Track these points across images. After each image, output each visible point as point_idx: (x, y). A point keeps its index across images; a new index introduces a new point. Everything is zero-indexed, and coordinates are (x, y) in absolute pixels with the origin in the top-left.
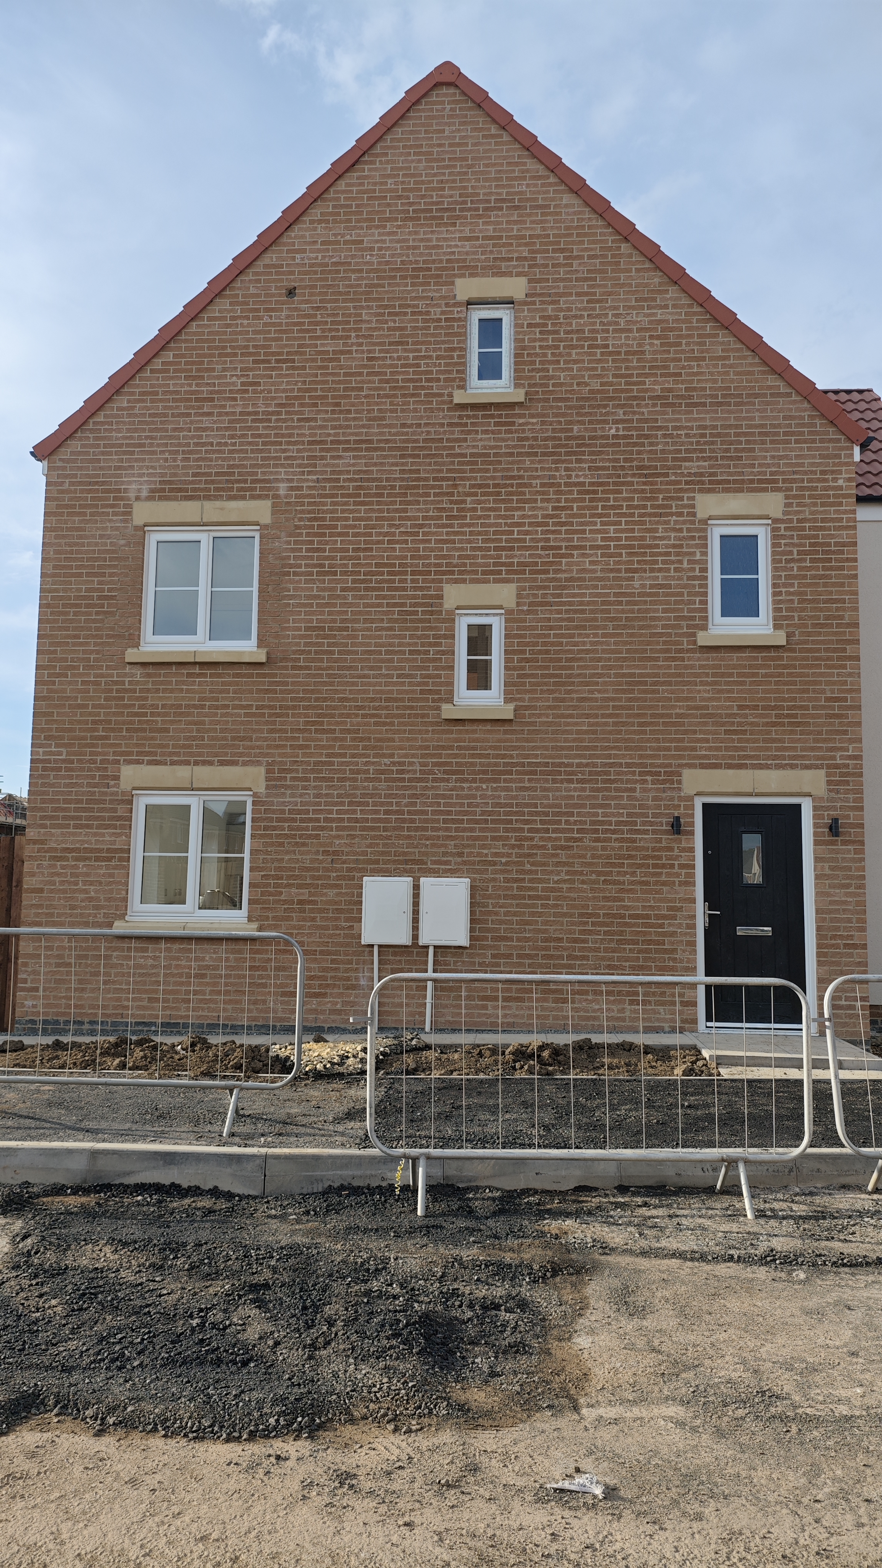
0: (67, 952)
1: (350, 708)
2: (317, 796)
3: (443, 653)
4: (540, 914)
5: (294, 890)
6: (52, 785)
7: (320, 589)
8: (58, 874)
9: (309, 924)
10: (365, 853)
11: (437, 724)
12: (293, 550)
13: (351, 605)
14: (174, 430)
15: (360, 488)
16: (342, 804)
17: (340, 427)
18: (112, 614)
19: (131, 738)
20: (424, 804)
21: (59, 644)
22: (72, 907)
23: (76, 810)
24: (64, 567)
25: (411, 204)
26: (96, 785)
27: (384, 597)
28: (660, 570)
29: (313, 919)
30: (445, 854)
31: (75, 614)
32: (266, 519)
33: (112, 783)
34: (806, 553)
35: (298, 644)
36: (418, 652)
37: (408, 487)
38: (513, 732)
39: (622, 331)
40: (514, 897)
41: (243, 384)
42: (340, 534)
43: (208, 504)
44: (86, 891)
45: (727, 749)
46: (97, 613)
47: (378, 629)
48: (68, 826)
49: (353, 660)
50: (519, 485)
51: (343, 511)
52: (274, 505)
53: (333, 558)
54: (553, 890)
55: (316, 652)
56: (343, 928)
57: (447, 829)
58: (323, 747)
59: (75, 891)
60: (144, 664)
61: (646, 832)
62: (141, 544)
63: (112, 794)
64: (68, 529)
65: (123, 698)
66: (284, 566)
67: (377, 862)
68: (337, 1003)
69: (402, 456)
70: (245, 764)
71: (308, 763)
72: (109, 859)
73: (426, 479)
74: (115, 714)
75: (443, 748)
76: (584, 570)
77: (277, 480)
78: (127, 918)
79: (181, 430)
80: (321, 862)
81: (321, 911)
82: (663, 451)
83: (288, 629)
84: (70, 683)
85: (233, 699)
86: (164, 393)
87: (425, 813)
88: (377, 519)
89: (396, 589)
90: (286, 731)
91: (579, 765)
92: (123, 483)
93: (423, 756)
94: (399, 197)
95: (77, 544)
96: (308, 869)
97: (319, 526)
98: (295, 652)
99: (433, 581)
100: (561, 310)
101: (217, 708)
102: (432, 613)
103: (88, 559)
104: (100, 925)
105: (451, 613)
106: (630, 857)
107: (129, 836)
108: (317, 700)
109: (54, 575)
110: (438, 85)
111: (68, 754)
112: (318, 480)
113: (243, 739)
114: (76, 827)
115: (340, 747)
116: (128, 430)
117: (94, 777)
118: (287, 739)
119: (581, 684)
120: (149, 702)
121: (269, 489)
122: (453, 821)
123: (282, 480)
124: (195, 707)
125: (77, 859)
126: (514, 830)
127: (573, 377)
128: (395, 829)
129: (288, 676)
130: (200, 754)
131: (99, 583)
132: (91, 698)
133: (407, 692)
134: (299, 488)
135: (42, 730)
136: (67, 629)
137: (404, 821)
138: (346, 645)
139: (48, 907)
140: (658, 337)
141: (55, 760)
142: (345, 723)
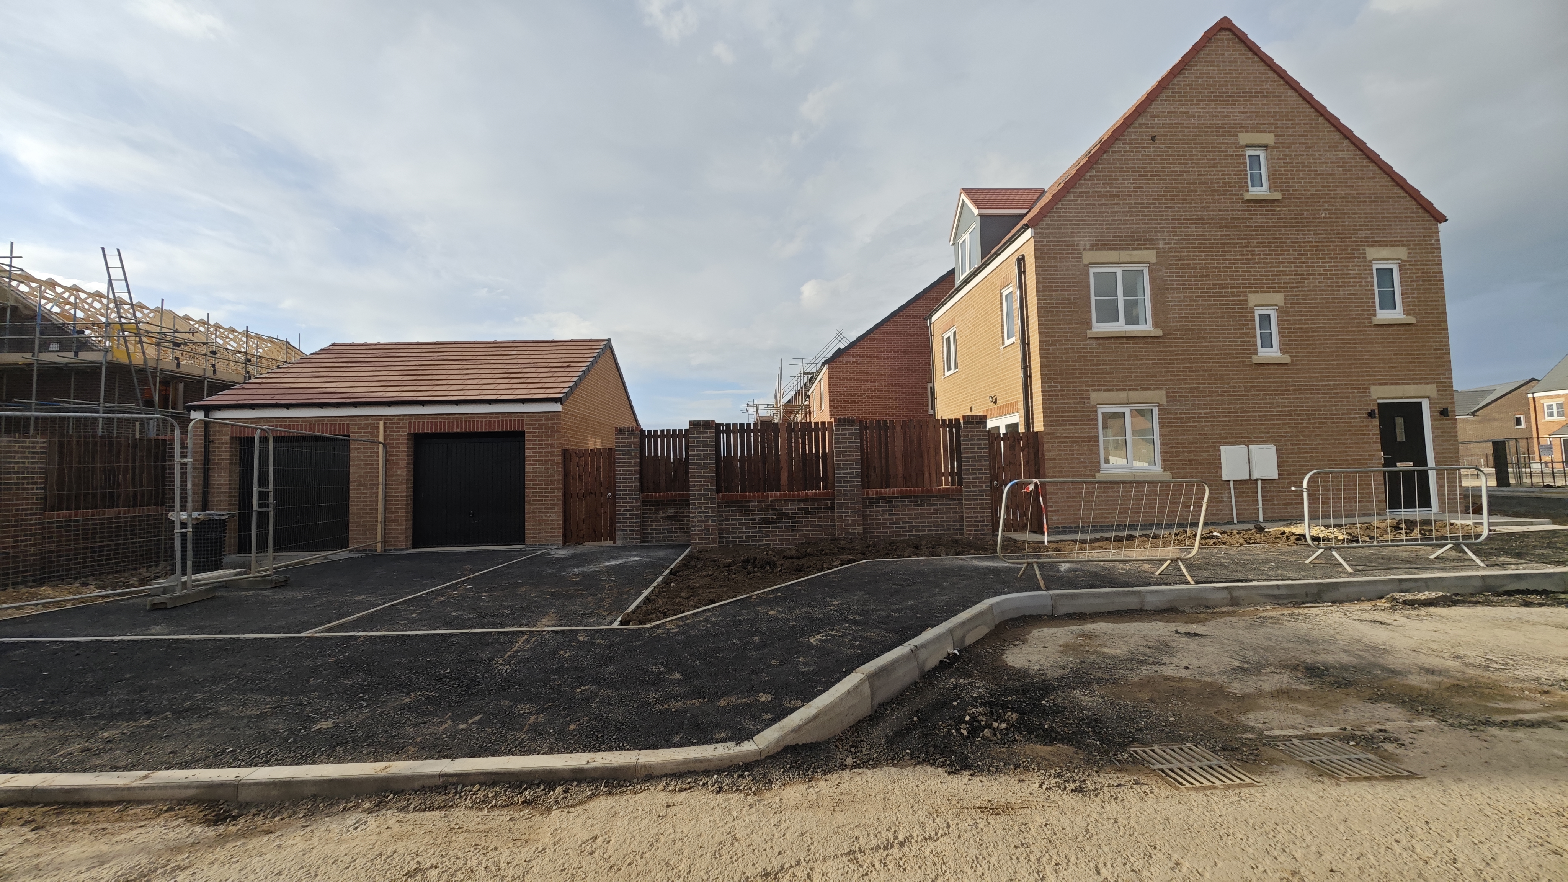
0: (1072, 491)
1: (1206, 359)
2: (1193, 405)
3: (1251, 329)
4: (1309, 461)
5: (1186, 454)
6: (1055, 404)
7: (1185, 297)
8: (1063, 451)
10: (1220, 434)
11: (1250, 366)
12: (1169, 277)
13: (1200, 305)
14: (1100, 212)
15: (1201, 244)
16: (1206, 409)
17: (1187, 211)
18: (1077, 312)
19: (1094, 378)
20: (1248, 408)
21: (1050, 328)
22: (1072, 467)
23: (1069, 416)
24: (1049, 287)
25: (1212, 93)
26: (1078, 403)
27: (1218, 301)
28: (1352, 286)
30: (1261, 433)
31: (1057, 312)
32: (1154, 260)
33: (1084, 401)
34: (1420, 277)
35: (1176, 326)
36: (1238, 329)
37: (1224, 243)
38: (1289, 369)
39: (1323, 163)
40: (1296, 453)
41: (1134, 188)
42: (1192, 268)
43: (1121, 252)
44: (1079, 459)
45: (1390, 375)
46: (1069, 311)
47: (1216, 317)
48: (1065, 425)
49: (1205, 334)
50: (1281, 243)
51: (1193, 256)
52: (1157, 253)
53: (1190, 280)
54: (1314, 449)
55: (1186, 330)
56: (1213, 472)
57: (1261, 420)
58: (1193, 379)
59: (1072, 459)
60: (1096, 339)
61: (1356, 418)
62: (1088, 274)
63: (1086, 407)
64: (1049, 266)
65: (1087, 357)
66: (1165, 285)
67: (1226, 438)
68: (1213, 510)
69: (1220, 227)
70: (1154, 389)
71: (1187, 388)
72: (1089, 441)
73: (1234, 239)
74: (1084, 365)
75: (1255, 378)
76: (1317, 286)
77: (1157, 240)
78: (1100, 472)
79: (1104, 212)
80: (1198, 439)
81: (1201, 464)
82: (1348, 226)
83: (1170, 318)
84: (1058, 349)
85: (1145, 356)
86: (1093, 192)
87: (1249, 412)
88: (1211, 260)
89: (1224, 296)
90: (1174, 372)
91: (1322, 385)
92: (1075, 241)
93: (1245, 383)
94: (1206, 89)
95: (1053, 274)
96: (1192, 443)
97: (1182, 264)
98: (1175, 330)
99: (1242, 292)
100: (1293, 151)
101: (1137, 360)
102: (1243, 308)
103: (1061, 282)
104: (1088, 476)
105: (1252, 308)
106: (1350, 431)
107: (1096, 429)
108: (1188, 355)
109: (1043, 291)
110: (1222, 29)
112: (1179, 240)
113: (1152, 377)
114: (1069, 425)
115: (1202, 379)
116: (1075, 212)
117: (1076, 399)
118: (1175, 376)
119: (1320, 344)
120: (1101, 358)
121: (1154, 244)
122: (1263, 416)
123: (1160, 240)
124: (1126, 360)
125: (1072, 442)
126: (1294, 419)
127: (1302, 186)
128: (1234, 421)
129: (1172, 343)
130: (1131, 385)
131: (1068, 295)
132: (1070, 357)
133: (1234, 350)
134: (1168, 244)
135: (1046, 375)
136: (1053, 320)
137: (1238, 416)
138: (1201, 326)
139: (1059, 468)
140: (1341, 167)
142: (1204, 367)
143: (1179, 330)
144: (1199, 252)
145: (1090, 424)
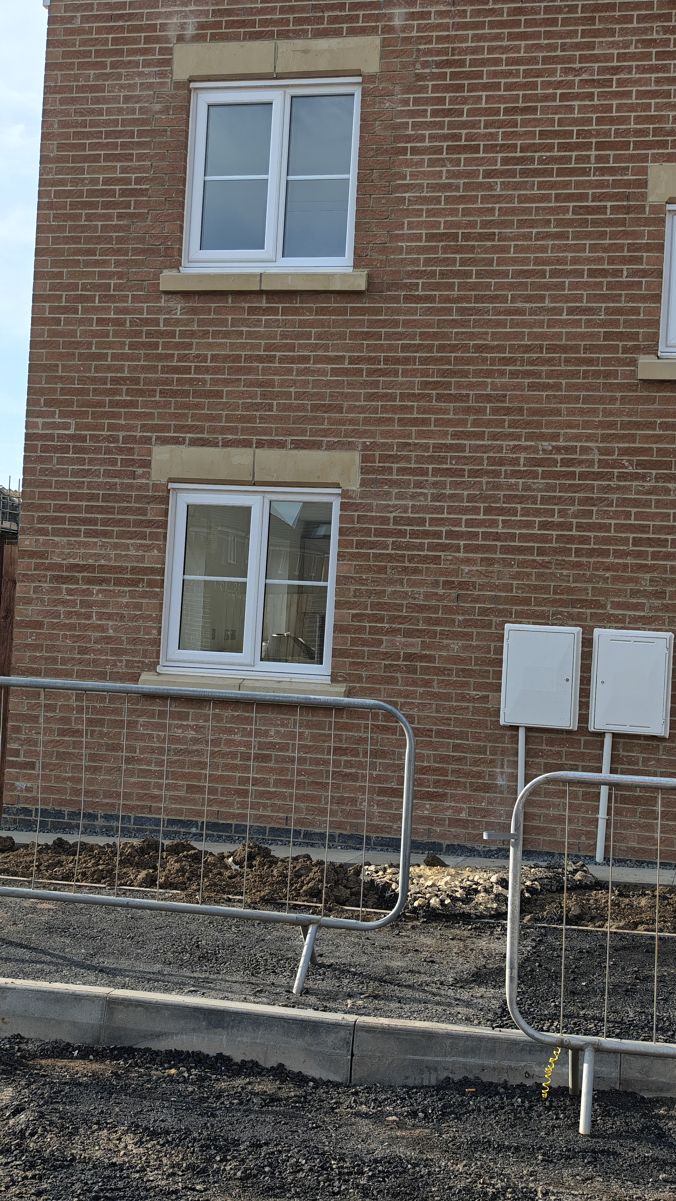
0: (75, 715)
1: (493, 361)
2: (437, 497)
3: (644, 273)
5: (400, 639)
6: (56, 473)
7: (451, 175)
8: (64, 603)
9: (421, 690)
10: (508, 588)
11: (630, 387)
12: (412, 114)
13: (499, 199)
15: (519, 11)
16: (475, 510)
18: (141, 217)
19: (167, 405)
20: (605, 514)
21: (66, 263)
22: (83, 651)
23: (89, 509)
24: (74, 147)
26: (116, 474)
27: (553, 185)
29: (428, 683)
30: (634, 593)
31: (89, 217)
32: (373, 66)
33: (140, 471)
35: (415, 262)
36: (603, 273)
37: (596, 8)
42: (486, 87)
43: (285, 45)
44: (102, 628)
46: (120, 216)
47: (540, 236)
48: (77, 533)
49: (499, 286)
51: (491, 50)
52: (385, 43)
53: (474, 125)
55: (443, 274)
56: (473, 700)
57: (640, 555)
58: (448, 422)
59: (85, 627)
60: (186, 294)
62: (185, 109)
63: (140, 487)
64: (80, 89)
65: (156, 346)
66: (398, 139)
67: (526, 601)
68: (460, 811)
70: (331, 447)
71: (426, 447)
72: (135, 583)
74: (144, 369)
75: (638, 425)
77: (390, 4)
78: (159, 669)
80: (441, 598)
81: (440, 671)
83: (401, 238)
84: (81, 322)
85: (316, 347)
87: (606, 528)
88: (546, 60)
89: (572, 172)
90: (393, 398)
92: (159, 15)
93: (605, 438)
95: (92, 112)
96: (421, 608)
97: (454, 75)
98: (410, 275)
99: (632, 158)
101: (292, 360)
102: (628, 210)
103: (108, 134)
104: (121, 678)
105: (659, 209)
107: (162, 550)
108: (442, 348)
109: (59, 159)
111: (78, 427)
113: (329, 408)
114: (88, 534)
115: (475, 423)
117: (114, 462)
118: (394, 409)
120: (194, 352)
121: (378, 18)
122: (650, 542)
123: (399, 3)
124: (260, 359)
125: (90, 581)
128: (556, 551)
129: (398, 311)
130: (266, 431)
131: (124, 170)
132: (110, 345)
133: (583, 336)
134: (419, 15)
135: (42, 391)
136: (76, 240)
137: (571, 539)
138: (490, 262)
139: (50, 648)
141: (60, 436)
142: (484, 385)
143: (421, 274)
144: (512, 37)
145: (143, 536)
